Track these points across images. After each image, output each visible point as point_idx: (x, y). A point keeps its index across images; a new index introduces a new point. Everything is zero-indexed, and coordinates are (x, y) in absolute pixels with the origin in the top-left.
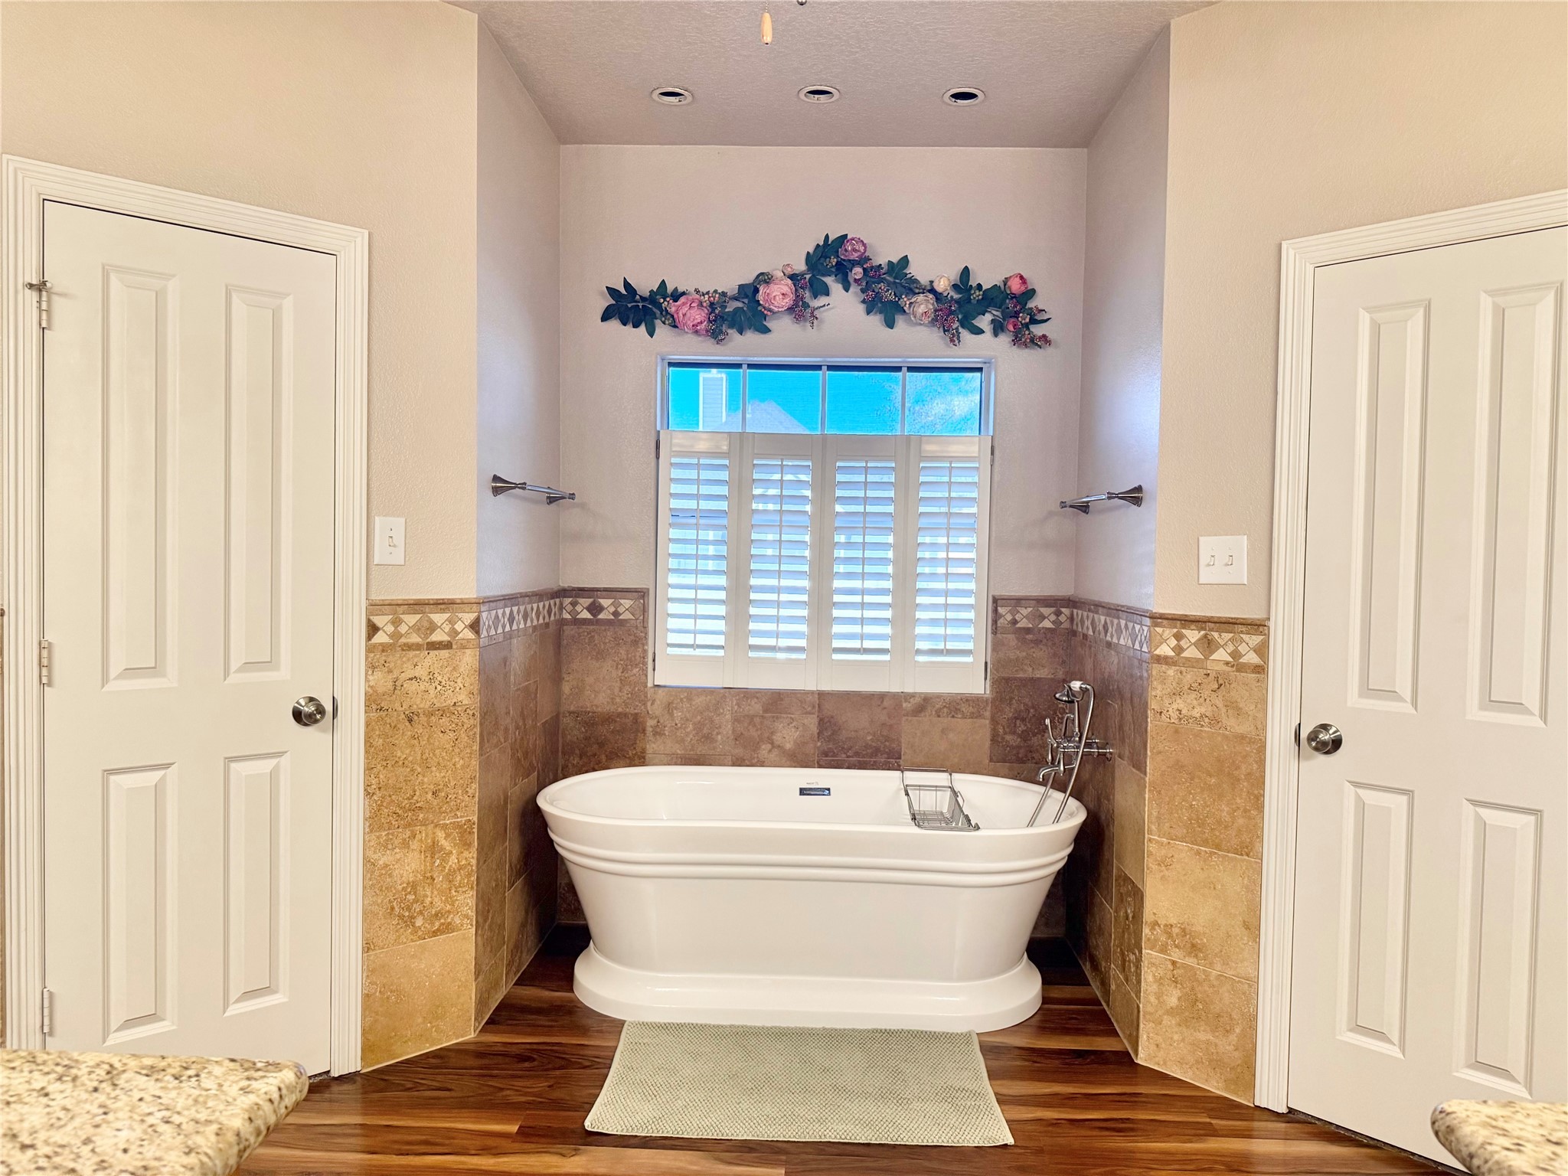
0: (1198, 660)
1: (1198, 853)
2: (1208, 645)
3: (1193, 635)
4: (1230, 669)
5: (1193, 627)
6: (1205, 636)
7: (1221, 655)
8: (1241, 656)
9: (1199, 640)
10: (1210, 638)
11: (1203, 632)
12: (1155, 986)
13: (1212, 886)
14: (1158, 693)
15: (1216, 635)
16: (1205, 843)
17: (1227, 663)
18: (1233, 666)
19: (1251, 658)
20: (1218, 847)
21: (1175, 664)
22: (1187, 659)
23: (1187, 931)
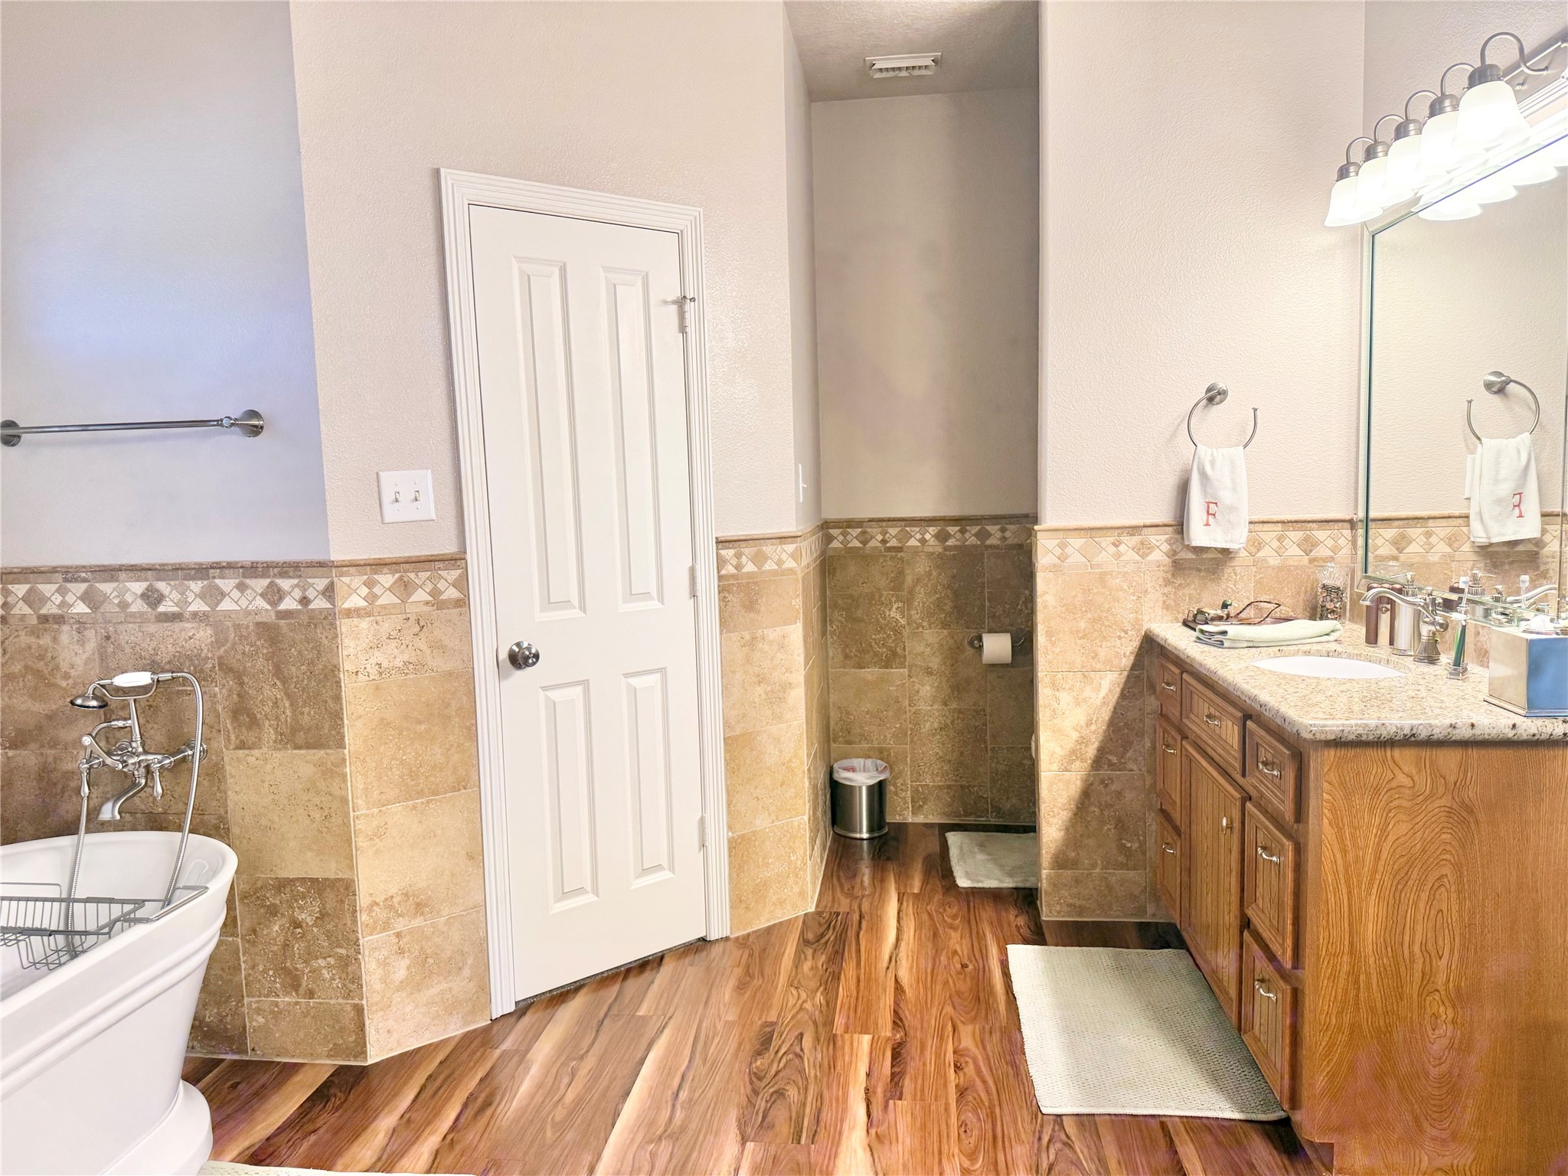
0: (394, 605)
1: (414, 808)
2: (405, 588)
3: (387, 579)
4: (431, 608)
5: (385, 570)
6: (401, 579)
7: (421, 595)
8: (441, 593)
9: (394, 583)
10: (406, 579)
11: (397, 575)
12: (380, 971)
13: (432, 835)
14: (351, 651)
15: (412, 575)
16: (421, 794)
17: (427, 603)
18: (433, 605)
19: (452, 593)
20: (435, 793)
21: (369, 614)
22: (384, 607)
23: (410, 893)
